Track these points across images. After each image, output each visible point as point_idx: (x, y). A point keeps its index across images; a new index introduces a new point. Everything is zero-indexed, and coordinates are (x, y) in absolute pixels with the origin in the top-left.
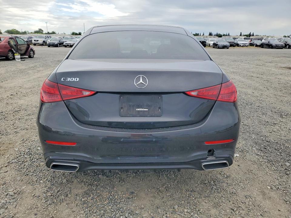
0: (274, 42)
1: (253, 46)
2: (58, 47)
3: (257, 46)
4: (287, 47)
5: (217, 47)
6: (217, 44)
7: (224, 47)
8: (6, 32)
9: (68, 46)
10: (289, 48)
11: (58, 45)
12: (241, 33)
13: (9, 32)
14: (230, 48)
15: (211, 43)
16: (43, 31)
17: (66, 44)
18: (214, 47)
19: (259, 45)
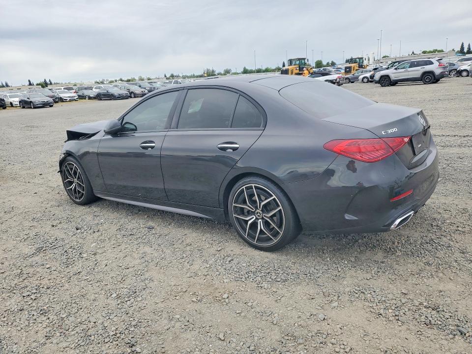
0: (115, 91)
1: (85, 99)
3: (90, 98)
4: (133, 96)
5: (32, 107)
6: (31, 102)
7: (45, 105)
10: (135, 97)
12: (29, 81)
14: (55, 105)
15: (16, 101)
18: (24, 107)
19: (94, 97)
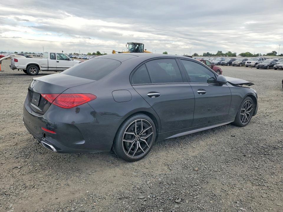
2: (267, 69)
8: (240, 55)
9: (279, 68)
11: (268, 67)
13: (243, 55)
16: (276, 53)
17: (276, 66)
